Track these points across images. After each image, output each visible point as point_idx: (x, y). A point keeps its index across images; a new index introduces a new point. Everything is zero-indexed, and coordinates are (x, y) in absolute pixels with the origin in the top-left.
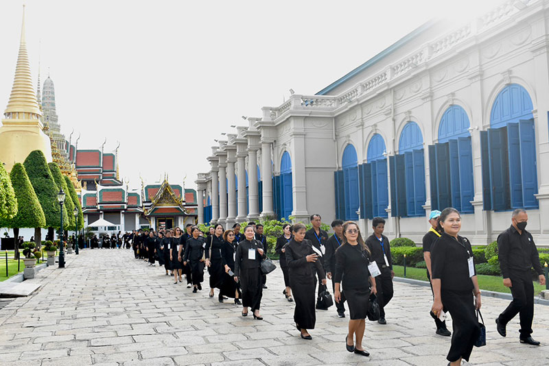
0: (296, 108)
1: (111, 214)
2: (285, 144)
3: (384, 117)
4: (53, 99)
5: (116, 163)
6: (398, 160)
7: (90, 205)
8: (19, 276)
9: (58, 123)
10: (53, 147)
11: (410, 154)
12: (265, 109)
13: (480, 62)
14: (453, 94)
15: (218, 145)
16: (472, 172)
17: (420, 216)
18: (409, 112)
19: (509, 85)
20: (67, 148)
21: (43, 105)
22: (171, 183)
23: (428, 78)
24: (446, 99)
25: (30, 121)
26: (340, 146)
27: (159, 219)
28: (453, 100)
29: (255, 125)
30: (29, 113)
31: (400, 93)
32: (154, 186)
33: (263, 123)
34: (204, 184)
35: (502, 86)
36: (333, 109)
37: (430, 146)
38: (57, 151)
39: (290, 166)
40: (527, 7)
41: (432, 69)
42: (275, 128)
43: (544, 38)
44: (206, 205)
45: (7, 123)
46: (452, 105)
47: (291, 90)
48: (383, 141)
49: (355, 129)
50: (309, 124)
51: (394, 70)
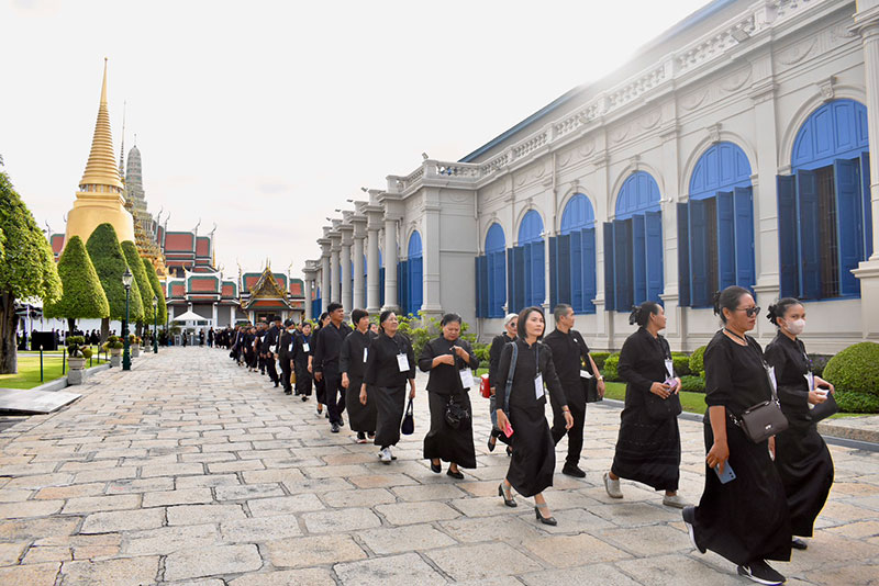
0: (429, 176)
1: (202, 306)
2: (415, 222)
3: (542, 188)
4: (140, 171)
5: (212, 248)
6: (560, 243)
7: (176, 295)
8: (62, 381)
9: (145, 200)
10: (136, 228)
11: (577, 234)
12: (391, 178)
13: (677, 116)
14: (638, 157)
15: (330, 224)
16: (661, 256)
17: (587, 313)
18: (577, 181)
19: (716, 143)
20: (154, 229)
21: (127, 178)
22: (274, 271)
23: (603, 138)
24: (627, 163)
25: (110, 195)
26: (483, 226)
27: (259, 314)
28: (638, 164)
29: (378, 198)
30: (109, 186)
31: (565, 158)
32: (253, 275)
33: (388, 195)
34: (313, 272)
35: (708, 144)
36: (475, 180)
37: (605, 224)
38: (142, 232)
39: (421, 249)
40: (749, 37)
41: (609, 125)
42: (402, 202)
43: (771, 79)
44: (315, 298)
45: (83, 197)
46: (635, 172)
47: (424, 154)
48: (539, 219)
49: (503, 204)
50: (446, 198)
51: (556, 129)
